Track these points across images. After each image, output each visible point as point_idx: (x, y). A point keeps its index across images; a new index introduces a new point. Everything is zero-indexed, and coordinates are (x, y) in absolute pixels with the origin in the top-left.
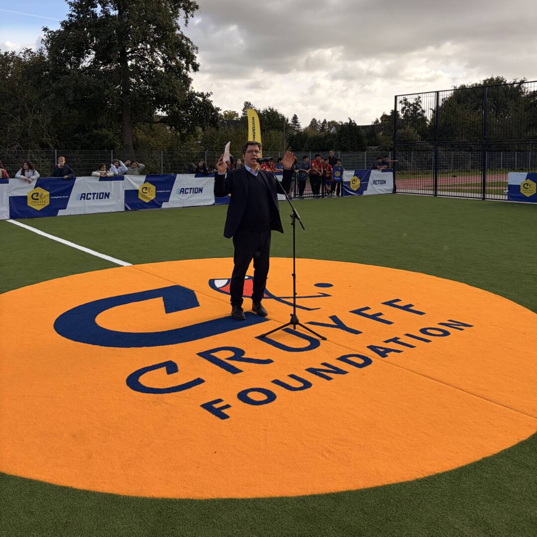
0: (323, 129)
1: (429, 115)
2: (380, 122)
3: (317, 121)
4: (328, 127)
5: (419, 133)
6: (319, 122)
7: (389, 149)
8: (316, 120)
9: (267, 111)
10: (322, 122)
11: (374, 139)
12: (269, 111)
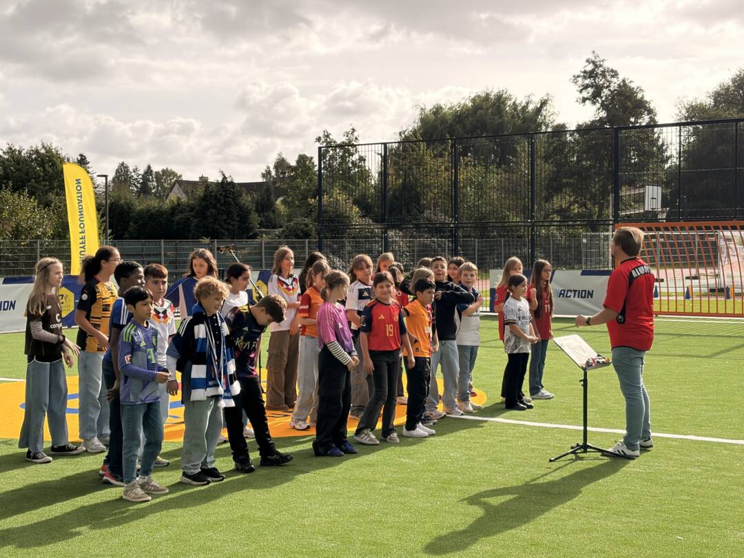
0: (144, 189)
1: (373, 165)
2: (273, 173)
3: (131, 170)
4: (155, 184)
5: (356, 202)
6: (135, 171)
7: (302, 234)
8: (127, 167)
9: (37, 152)
10: (141, 172)
11: (271, 214)
12: (43, 151)
